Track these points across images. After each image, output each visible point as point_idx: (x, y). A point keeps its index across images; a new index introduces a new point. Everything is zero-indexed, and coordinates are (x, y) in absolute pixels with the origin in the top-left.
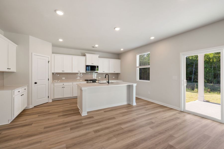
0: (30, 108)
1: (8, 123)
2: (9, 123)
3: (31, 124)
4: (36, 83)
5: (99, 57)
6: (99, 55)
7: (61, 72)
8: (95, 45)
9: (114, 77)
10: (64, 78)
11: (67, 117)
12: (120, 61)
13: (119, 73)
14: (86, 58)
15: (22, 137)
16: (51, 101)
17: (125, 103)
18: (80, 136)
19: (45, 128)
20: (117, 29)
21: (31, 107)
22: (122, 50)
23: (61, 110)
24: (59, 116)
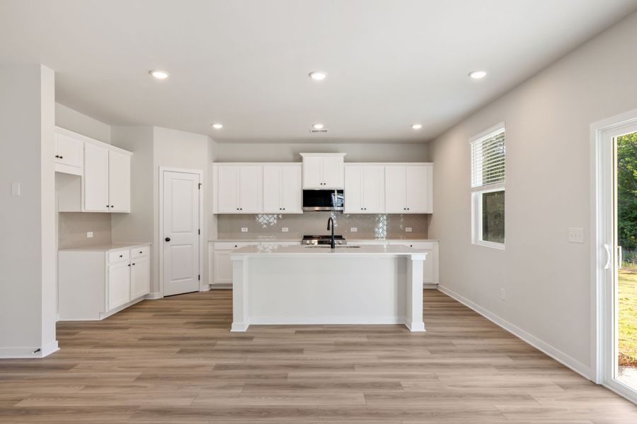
0: (155, 298)
1: (98, 319)
2: (101, 319)
3: (128, 328)
4: (168, 240)
5: (346, 161)
6: (344, 154)
7: (233, 211)
8: (313, 126)
9: (409, 230)
10: (244, 230)
11: (199, 328)
12: (432, 167)
13: (431, 214)
14: (302, 165)
15: (96, 345)
16: (205, 289)
17: (389, 319)
18: (180, 367)
19: (141, 339)
20: (319, 77)
21: (157, 295)
22: (417, 127)
23: (205, 311)
24: (187, 323)
